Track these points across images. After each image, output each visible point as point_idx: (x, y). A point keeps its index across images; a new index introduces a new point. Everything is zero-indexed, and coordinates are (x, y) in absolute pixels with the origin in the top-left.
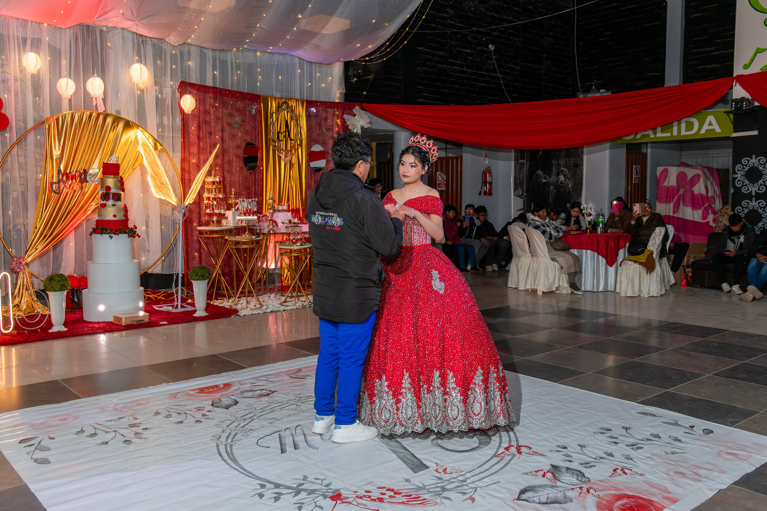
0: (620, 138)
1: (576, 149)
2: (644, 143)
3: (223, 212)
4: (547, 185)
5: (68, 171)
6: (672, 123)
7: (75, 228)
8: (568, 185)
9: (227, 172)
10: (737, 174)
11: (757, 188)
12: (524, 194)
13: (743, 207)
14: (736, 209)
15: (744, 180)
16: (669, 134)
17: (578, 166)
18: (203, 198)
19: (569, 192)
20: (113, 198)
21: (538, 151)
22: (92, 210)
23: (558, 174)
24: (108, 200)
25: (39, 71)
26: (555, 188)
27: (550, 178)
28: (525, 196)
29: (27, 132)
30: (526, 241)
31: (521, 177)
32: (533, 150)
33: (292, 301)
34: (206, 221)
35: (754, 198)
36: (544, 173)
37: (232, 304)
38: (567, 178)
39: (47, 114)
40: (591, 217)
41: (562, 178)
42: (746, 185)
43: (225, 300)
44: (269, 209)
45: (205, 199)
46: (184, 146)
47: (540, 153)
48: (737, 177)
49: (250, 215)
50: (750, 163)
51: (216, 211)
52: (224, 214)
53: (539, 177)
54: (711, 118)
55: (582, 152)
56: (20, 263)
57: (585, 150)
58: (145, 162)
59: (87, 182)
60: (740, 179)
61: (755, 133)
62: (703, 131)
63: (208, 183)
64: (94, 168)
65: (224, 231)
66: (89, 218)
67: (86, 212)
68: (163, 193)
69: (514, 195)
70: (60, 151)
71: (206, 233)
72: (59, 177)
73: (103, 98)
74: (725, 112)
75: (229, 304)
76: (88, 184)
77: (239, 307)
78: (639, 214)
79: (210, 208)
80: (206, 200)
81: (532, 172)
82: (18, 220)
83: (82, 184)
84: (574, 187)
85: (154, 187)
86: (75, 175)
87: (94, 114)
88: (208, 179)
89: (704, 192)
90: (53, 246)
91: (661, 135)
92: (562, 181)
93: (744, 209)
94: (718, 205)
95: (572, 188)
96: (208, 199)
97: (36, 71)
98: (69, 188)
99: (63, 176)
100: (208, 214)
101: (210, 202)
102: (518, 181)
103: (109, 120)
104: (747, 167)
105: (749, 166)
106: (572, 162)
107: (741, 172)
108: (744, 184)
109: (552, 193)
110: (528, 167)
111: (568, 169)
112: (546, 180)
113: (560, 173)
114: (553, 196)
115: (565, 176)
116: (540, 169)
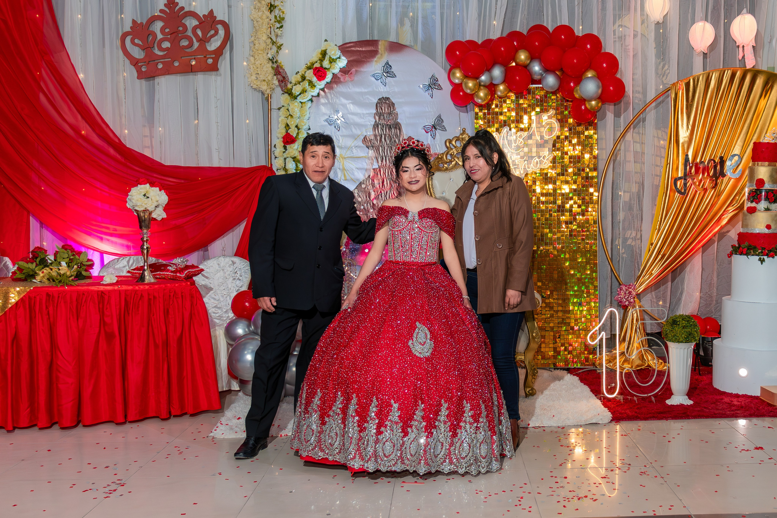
5: (698, 160)
7: (703, 246)
22: (728, 218)
24: (759, 201)
25: (665, 16)
29: (647, 106)
39: (673, 78)
56: (630, 293)
59: (724, 176)
64: (735, 155)
66: (725, 230)
67: (721, 221)
70: (689, 131)
72: (685, 169)
73: (754, 45)
76: (725, 178)
82: (630, 232)
83: (717, 179)
86: (708, 167)
87: (738, 74)
90: (672, 272)
97: (662, 18)
98: (699, 185)
99: (691, 168)
103: (760, 82)
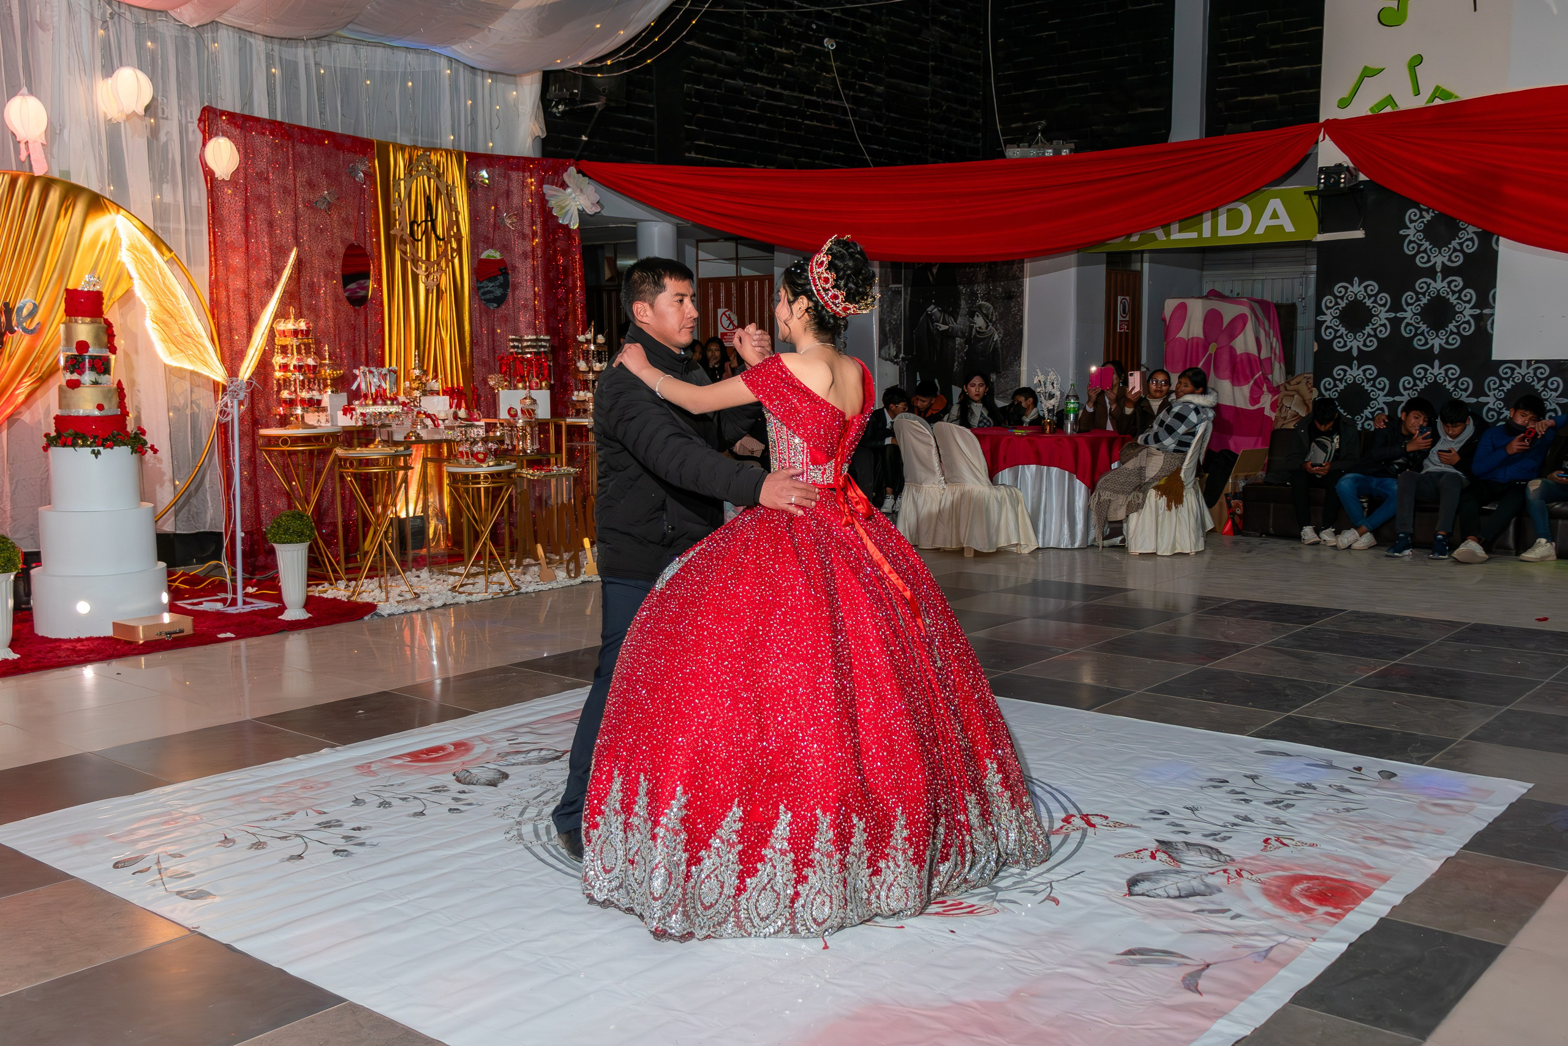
0: (1102, 242)
1: (1012, 263)
2: (1137, 252)
3: (316, 395)
4: (949, 335)
6: (1201, 214)
8: (992, 336)
9: (309, 309)
10: (1325, 314)
11: (1362, 343)
12: (902, 355)
13: (1335, 380)
14: (1321, 382)
15: (1337, 326)
16: (1194, 235)
17: (1012, 297)
18: (272, 365)
19: (996, 350)
20: (93, 368)
21: (928, 266)
22: (27, 392)
23: (972, 314)
24: (83, 372)
26: (966, 343)
27: (956, 321)
28: (903, 358)
30: (934, 451)
31: (894, 320)
32: (919, 264)
33: (473, 584)
34: (280, 415)
35: (1355, 362)
36: (943, 311)
37: (348, 594)
38: (991, 321)
40: (1053, 402)
41: (979, 321)
42: (1341, 337)
43: (326, 585)
44: (415, 389)
45: (277, 368)
46: (215, 251)
47: (935, 271)
48: (1325, 321)
49: (385, 404)
50: (1349, 293)
51: (305, 395)
52: (319, 402)
53: (932, 319)
54: (1275, 204)
55: (1022, 270)
57: (1028, 266)
58: (139, 289)
59: (13, 332)
60: (1330, 325)
61: (1359, 234)
62: (1260, 230)
63: (283, 333)
65: (323, 436)
68: (188, 356)
69: (880, 356)
71: (285, 441)
73: (45, 143)
74: (1306, 193)
75: (342, 593)
76: (15, 335)
77: (366, 598)
78: (1139, 392)
79: (289, 389)
80: (280, 371)
81: (916, 310)
85: (164, 341)
87: (21, 181)
88: (282, 324)
89: (1253, 349)
91: (1179, 236)
92: (980, 328)
93: (1337, 382)
94: (1278, 375)
95: (1001, 341)
96: (285, 367)
100: (285, 401)
101: (289, 374)
102: (888, 328)
103: (54, 196)
104: (1343, 300)
105: (1347, 299)
106: (1000, 290)
107: (1332, 310)
108: (1338, 335)
109: (959, 353)
110: (908, 297)
111: (993, 304)
112: (946, 324)
113: (975, 312)
114: (962, 358)
115: (988, 318)
116: (934, 304)
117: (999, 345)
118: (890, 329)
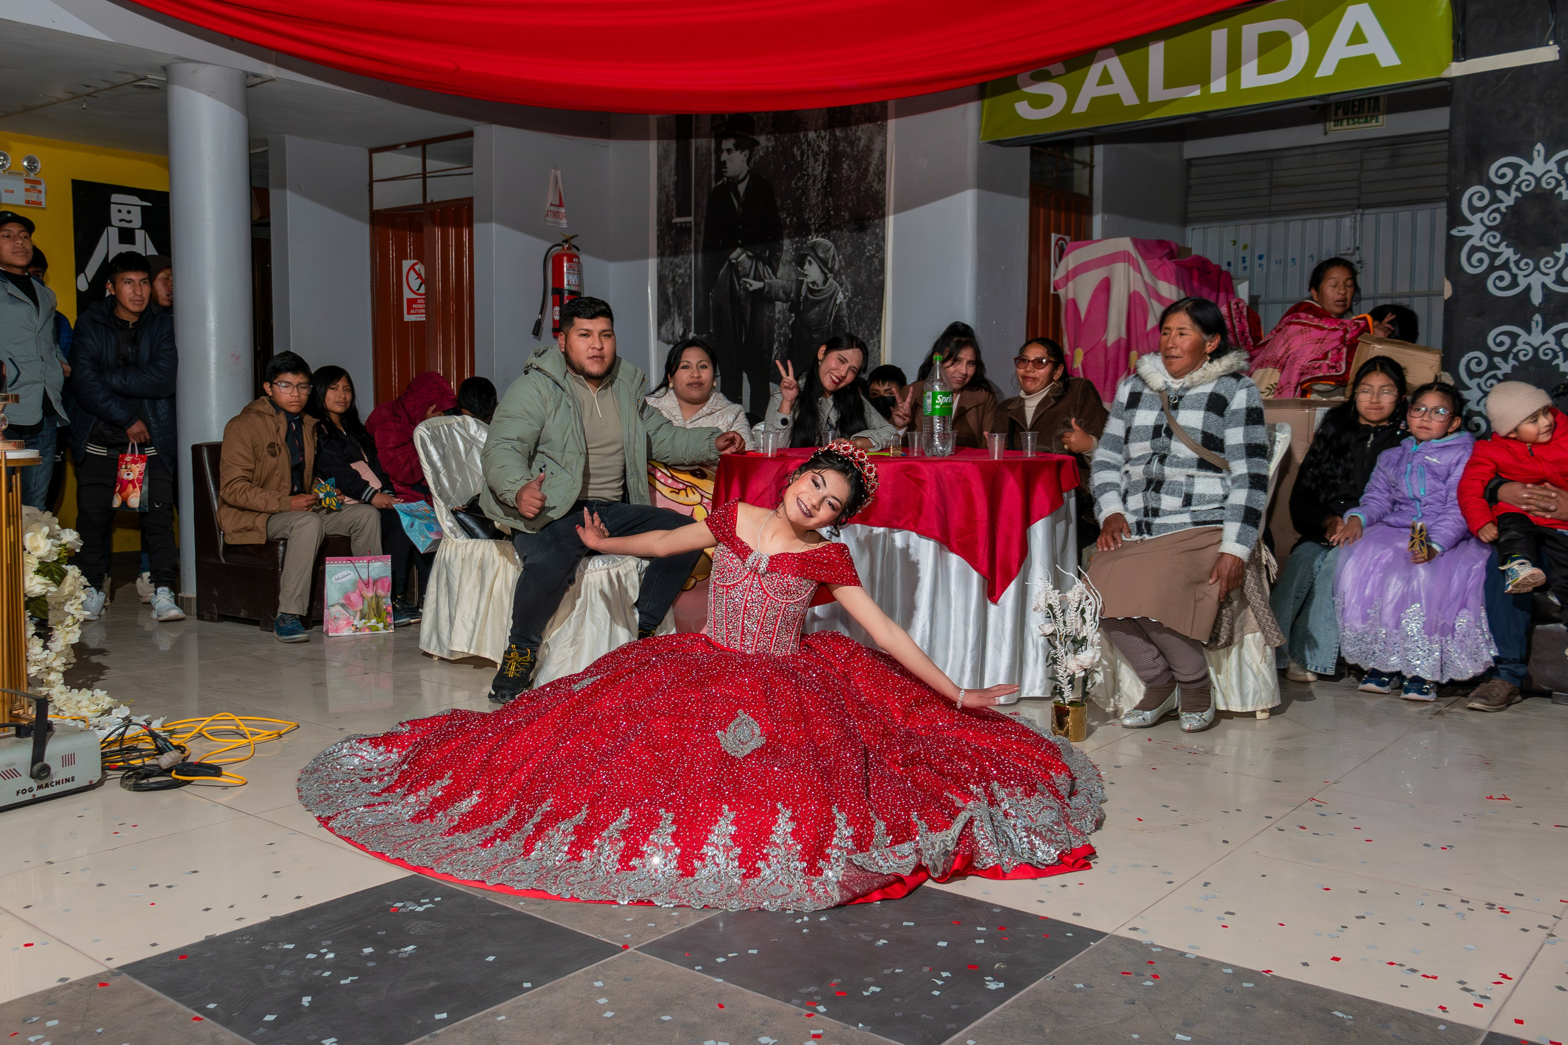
4: (764, 298)
6: (1206, 23)
8: (833, 295)
10: (1469, 223)
11: (1553, 277)
13: (1490, 354)
14: (1464, 361)
15: (1496, 246)
16: (1194, 90)
17: (866, 226)
19: (838, 320)
23: (800, 261)
26: (791, 310)
27: (775, 273)
31: (681, 276)
35: (1537, 317)
36: (756, 258)
38: (831, 270)
41: (813, 272)
42: (1505, 266)
48: (1470, 237)
50: (1523, 176)
53: (737, 272)
60: (1479, 244)
61: (1547, 51)
62: (1327, 69)
69: (659, 337)
84: (856, 304)
91: (1162, 87)
92: (814, 283)
93: (1497, 360)
95: (848, 306)
102: (670, 291)
104: (1508, 193)
105: (1518, 189)
106: (847, 216)
107: (1485, 215)
108: (1497, 263)
109: (780, 327)
110: (701, 238)
111: (834, 242)
112: (762, 280)
113: (805, 256)
114: (785, 335)
115: (826, 266)
116: (741, 246)
117: (845, 312)
118: (674, 293)
